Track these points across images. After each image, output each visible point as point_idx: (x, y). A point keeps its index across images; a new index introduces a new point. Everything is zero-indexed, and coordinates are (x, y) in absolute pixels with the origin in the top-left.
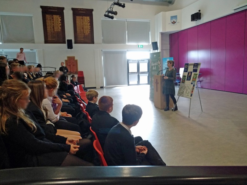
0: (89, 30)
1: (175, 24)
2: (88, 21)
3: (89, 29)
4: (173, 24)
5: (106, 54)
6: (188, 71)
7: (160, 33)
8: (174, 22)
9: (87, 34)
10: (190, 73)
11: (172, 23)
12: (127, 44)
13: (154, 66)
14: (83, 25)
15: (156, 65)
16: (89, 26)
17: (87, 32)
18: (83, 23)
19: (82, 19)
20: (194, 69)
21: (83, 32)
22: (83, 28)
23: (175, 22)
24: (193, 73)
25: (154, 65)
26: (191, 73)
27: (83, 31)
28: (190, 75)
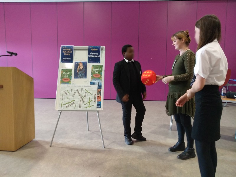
6: (75, 60)
10: (81, 65)
28: (81, 68)
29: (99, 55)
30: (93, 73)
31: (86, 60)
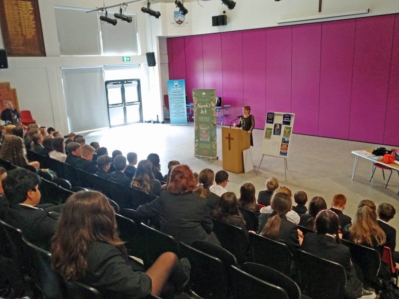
0: (34, 28)
1: (182, 25)
2: (30, 10)
3: (34, 26)
4: (178, 25)
5: (67, 73)
6: (275, 122)
7: (157, 37)
8: (180, 21)
9: (29, 37)
10: (278, 126)
11: (177, 22)
12: (103, 54)
14: (20, 19)
16: (33, 21)
17: (30, 33)
18: (19, 14)
19: (17, 4)
20: (285, 120)
21: (22, 34)
22: (20, 25)
23: (182, 22)
24: (283, 127)
26: (280, 125)
27: (22, 31)
28: (278, 128)
29: (290, 120)
30: (285, 132)
31: (282, 123)
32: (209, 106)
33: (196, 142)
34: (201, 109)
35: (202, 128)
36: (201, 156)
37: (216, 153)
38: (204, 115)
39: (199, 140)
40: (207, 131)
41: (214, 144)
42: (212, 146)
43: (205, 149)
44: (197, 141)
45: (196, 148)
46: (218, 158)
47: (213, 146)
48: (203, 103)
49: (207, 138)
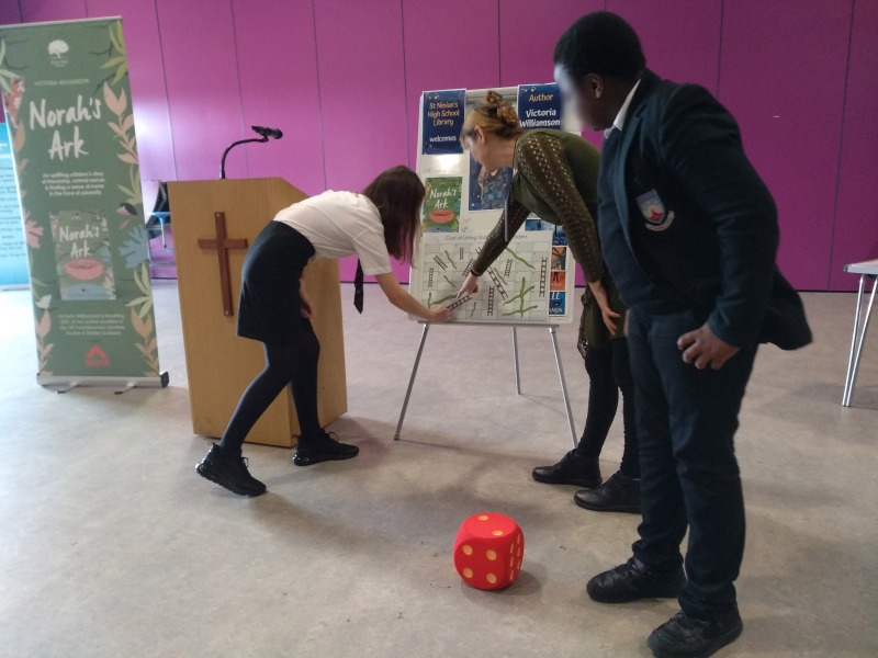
13: (66, 132)
15: (83, 124)
25: (55, 118)
29: (558, 117)
32: (91, 109)
33: (39, 313)
34: (49, 131)
35: (65, 235)
36: (75, 381)
37: (155, 352)
38: (70, 164)
39: (57, 295)
40: (96, 246)
41: (138, 308)
42: (128, 322)
43: (95, 340)
44: (46, 302)
45: (43, 341)
46: (165, 378)
47: (136, 320)
48: (60, 100)
49: (100, 281)
